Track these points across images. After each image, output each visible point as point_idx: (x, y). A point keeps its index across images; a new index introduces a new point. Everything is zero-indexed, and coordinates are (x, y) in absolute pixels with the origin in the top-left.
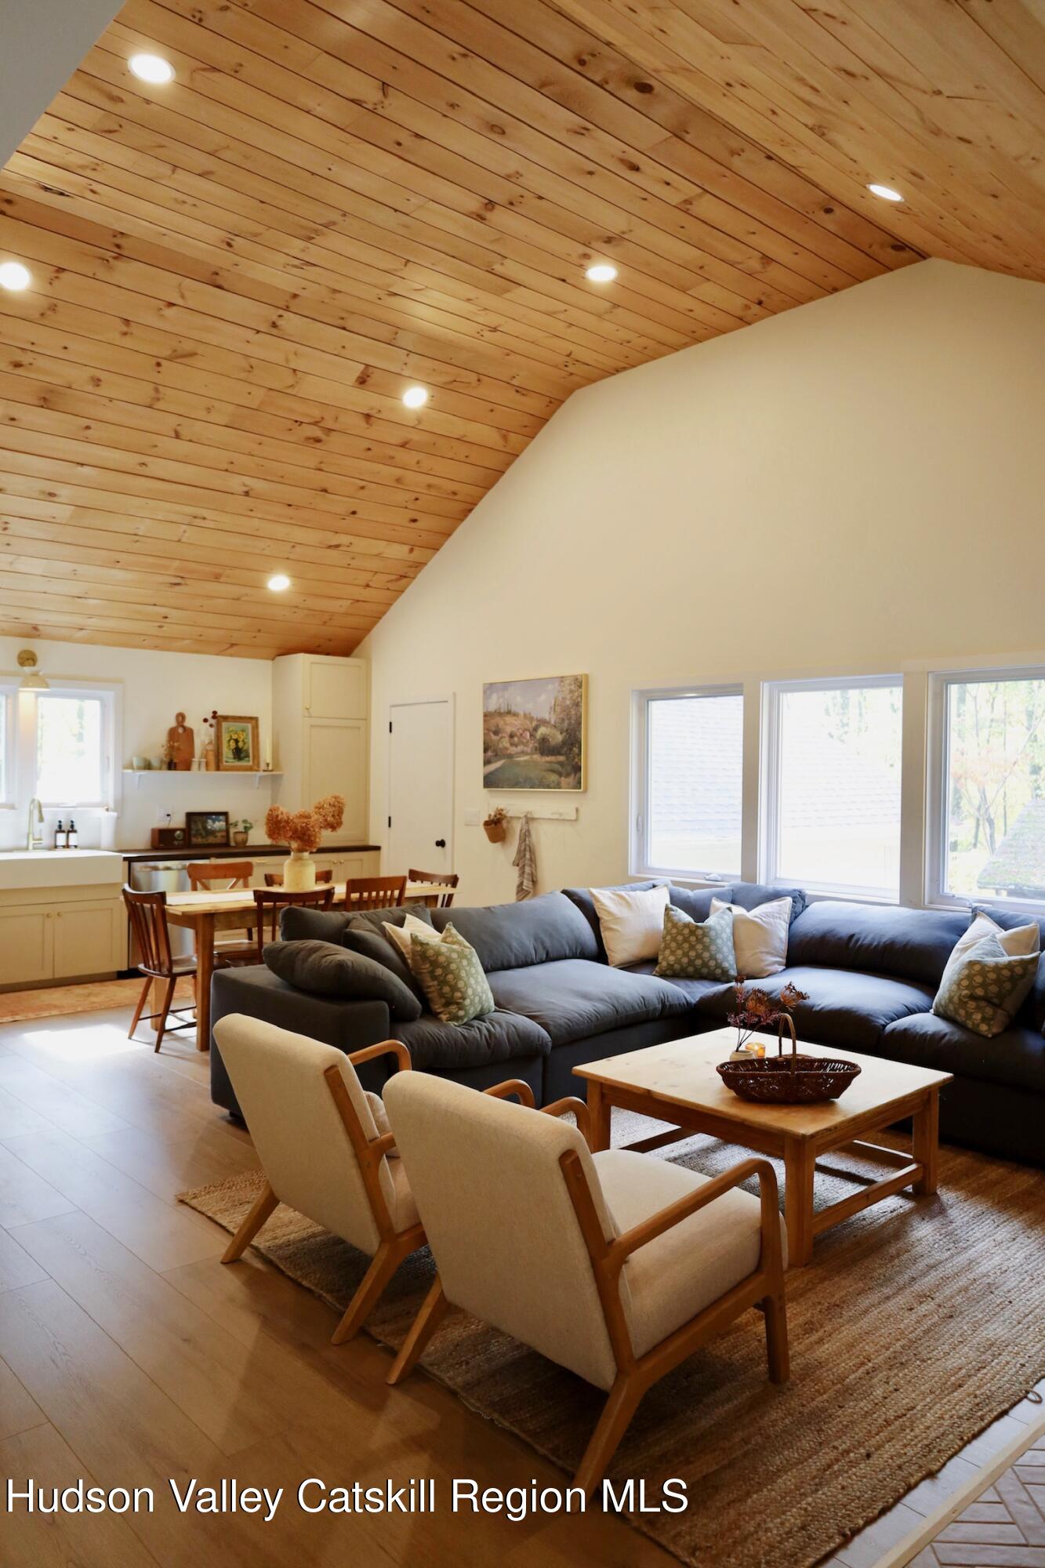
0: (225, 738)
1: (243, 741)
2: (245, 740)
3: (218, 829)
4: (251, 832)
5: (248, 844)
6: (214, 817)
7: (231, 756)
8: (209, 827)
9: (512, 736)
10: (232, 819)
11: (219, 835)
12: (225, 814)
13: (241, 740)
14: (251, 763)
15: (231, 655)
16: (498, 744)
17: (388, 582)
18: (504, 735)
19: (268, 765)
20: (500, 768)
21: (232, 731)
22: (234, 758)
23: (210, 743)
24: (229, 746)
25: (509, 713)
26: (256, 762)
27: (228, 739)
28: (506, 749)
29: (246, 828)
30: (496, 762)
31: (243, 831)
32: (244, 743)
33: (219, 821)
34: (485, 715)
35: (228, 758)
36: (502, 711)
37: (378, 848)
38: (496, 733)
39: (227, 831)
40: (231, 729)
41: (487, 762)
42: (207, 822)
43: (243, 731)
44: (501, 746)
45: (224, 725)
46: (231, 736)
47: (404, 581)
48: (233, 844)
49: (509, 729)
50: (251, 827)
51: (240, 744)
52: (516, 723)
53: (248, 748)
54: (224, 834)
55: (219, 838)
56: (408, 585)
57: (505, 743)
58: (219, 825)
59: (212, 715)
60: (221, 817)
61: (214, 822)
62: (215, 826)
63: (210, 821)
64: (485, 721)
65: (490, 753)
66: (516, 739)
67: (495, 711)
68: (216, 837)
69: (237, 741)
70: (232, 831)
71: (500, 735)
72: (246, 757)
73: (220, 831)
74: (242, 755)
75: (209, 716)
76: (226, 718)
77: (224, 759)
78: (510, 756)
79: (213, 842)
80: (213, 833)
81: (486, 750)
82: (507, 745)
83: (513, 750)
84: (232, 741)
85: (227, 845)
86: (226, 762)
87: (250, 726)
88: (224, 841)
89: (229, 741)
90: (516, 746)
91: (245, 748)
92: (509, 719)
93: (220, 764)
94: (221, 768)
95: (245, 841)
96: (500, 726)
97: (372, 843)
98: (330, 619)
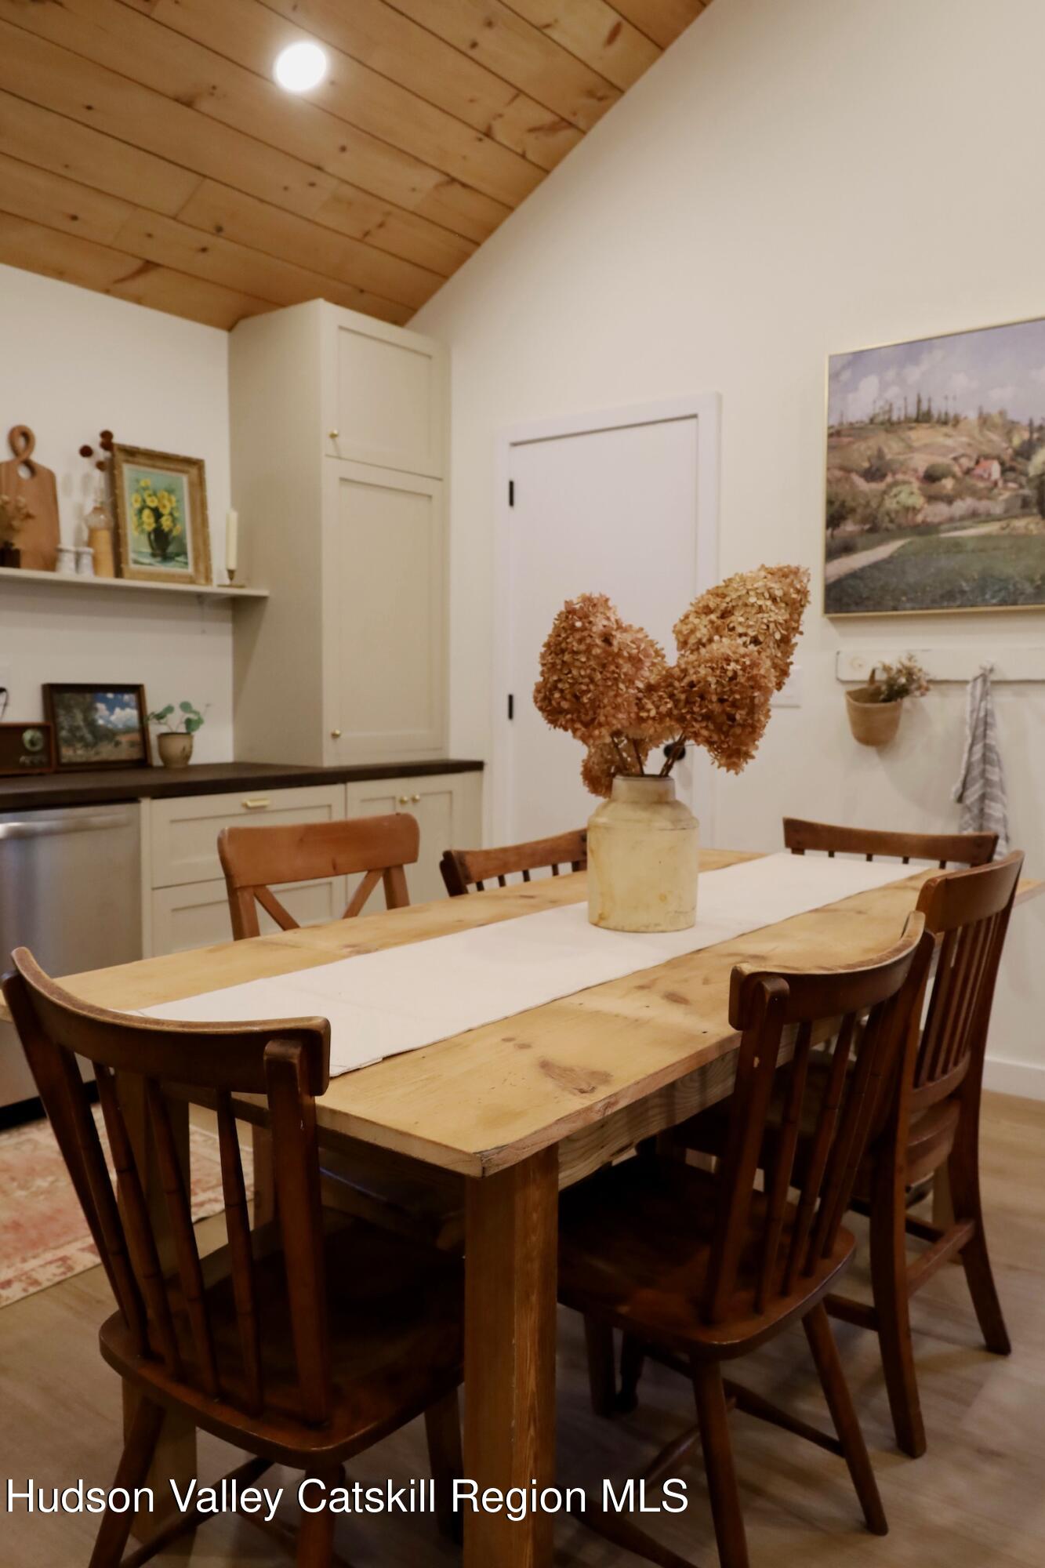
0: (130, 503)
1: (171, 514)
2: (176, 514)
3: (120, 726)
4: (198, 735)
5: (193, 761)
6: (110, 696)
7: (147, 550)
8: (101, 722)
9: (931, 477)
10: (153, 706)
11: (124, 739)
12: (137, 690)
13: (166, 511)
14: (190, 570)
15: (138, 300)
16: (881, 504)
17: (532, 130)
18: (900, 477)
19: (231, 573)
20: (890, 560)
21: (145, 489)
22: (154, 555)
23: (97, 510)
24: (140, 524)
25: (923, 418)
26: (202, 568)
27: (138, 505)
28: (915, 510)
29: (188, 722)
30: (866, 548)
31: (182, 729)
32: (174, 520)
33: (123, 706)
34: (834, 434)
35: (140, 553)
36: (895, 418)
37: (477, 766)
38: (873, 474)
39: (143, 730)
40: (143, 484)
41: (833, 552)
42: (96, 709)
43: (170, 491)
44: (890, 504)
45: (128, 472)
46: (144, 501)
47: (567, 134)
48: (157, 761)
49: (921, 462)
50: (200, 722)
51: (166, 523)
52: (949, 442)
53: (183, 532)
54: (136, 737)
55: (125, 751)
56: (571, 145)
57: (910, 495)
58: (124, 716)
59: (99, 439)
60: (127, 697)
61: (111, 709)
62: (113, 718)
63: (101, 706)
64: (831, 448)
65: (849, 527)
66: (948, 484)
67: (872, 421)
68: (117, 744)
69: (157, 514)
70: (155, 729)
71: (889, 479)
72: (178, 555)
73: (128, 730)
74: (171, 549)
75: (95, 443)
76: (132, 453)
77: (131, 556)
78: (926, 529)
79: (113, 758)
80: (109, 735)
81: (834, 520)
82: (918, 501)
83: (938, 512)
84: (147, 512)
85: (142, 763)
86: (136, 562)
87: (184, 479)
88: (135, 754)
89: (140, 511)
90: (949, 500)
91: (175, 533)
92: (920, 435)
93: (123, 566)
94: (126, 573)
95: (187, 756)
96: (889, 457)
97: (457, 752)
98: (381, 225)
